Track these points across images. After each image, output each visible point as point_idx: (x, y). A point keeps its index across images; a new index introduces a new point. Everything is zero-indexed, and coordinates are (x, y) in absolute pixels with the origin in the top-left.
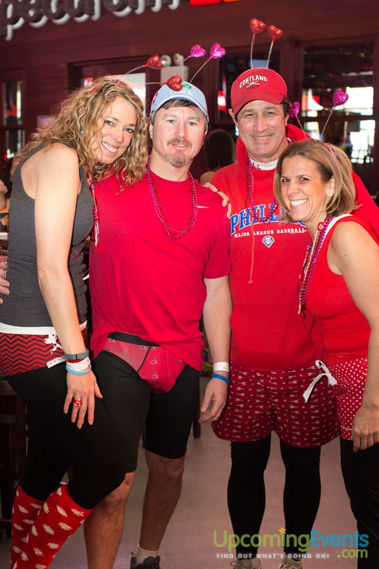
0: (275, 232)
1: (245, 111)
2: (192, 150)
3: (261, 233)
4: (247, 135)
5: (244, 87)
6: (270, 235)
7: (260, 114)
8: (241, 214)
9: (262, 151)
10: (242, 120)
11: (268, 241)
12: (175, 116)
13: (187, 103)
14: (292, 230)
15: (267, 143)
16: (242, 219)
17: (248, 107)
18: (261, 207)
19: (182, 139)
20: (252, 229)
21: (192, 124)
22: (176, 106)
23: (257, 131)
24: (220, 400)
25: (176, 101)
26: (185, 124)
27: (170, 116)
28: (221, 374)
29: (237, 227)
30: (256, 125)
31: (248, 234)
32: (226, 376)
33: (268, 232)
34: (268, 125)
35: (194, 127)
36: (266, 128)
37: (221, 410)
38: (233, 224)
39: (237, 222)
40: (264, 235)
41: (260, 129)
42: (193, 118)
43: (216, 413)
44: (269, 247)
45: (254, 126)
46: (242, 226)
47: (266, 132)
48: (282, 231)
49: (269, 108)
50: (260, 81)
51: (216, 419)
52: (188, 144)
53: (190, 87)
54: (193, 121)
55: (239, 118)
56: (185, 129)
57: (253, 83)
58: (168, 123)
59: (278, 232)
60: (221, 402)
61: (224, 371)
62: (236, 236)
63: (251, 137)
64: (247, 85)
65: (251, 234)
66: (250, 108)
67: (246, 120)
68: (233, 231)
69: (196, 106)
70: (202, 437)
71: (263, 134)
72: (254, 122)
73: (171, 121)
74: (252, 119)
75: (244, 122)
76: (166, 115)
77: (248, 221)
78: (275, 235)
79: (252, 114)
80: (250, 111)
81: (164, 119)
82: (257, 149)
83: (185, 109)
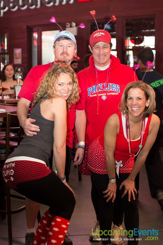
0: (107, 94)
1: (96, 46)
2: (70, 57)
3: (101, 95)
4: (96, 56)
5: (96, 37)
6: (105, 95)
7: (101, 47)
8: (93, 87)
9: (102, 62)
10: (94, 50)
11: (104, 98)
12: (62, 44)
13: (67, 38)
14: (113, 93)
15: (104, 59)
16: (93, 89)
17: (97, 44)
18: (101, 85)
19: (65, 52)
20: (98, 93)
21: (69, 47)
22: (63, 39)
23: (100, 54)
24: (81, 156)
25: (63, 38)
26: (66, 46)
27: (61, 43)
28: (82, 146)
29: (91, 93)
30: (100, 52)
31: (96, 95)
32: (84, 147)
33: (104, 94)
34: (104, 52)
35: (70, 48)
36: (104, 53)
37: (82, 160)
38: (89, 92)
39: (91, 90)
40: (102, 96)
41: (101, 53)
42: (69, 44)
43: (80, 162)
44: (104, 100)
45: (99, 52)
46: (93, 92)
47: (104, 54)
48: (109, 94)
49: (105, 45)
50: (102, 35)
51: (80, 164)
52: (68, 54)
53: (68, 33)
54: (70, 45)
55: (93, 49)
56: (67, 49)
57: (99, 35)
58: (60, 47)
59: (108, 94)
60: (82, 157)
61: (83, 145)
62: (91, 96)
63: (97, 56)
64: (96, 36)
65: (97, 95)
66: (98, 45)
67: (96, 50)
68: (89, 94)
69: (71, 39)
70: (82, 181)
71: (102, 55)
72: (99, 50)
73: (61, 46)
74: (98, 49)
75: (95, 50)
76: (59, 44)
77: (95, 90)
78: (107, 95)
79: (98, 47)
80: (98, 46)
81: (58, 45)
82: (100, 61)
83: (66, 40)
